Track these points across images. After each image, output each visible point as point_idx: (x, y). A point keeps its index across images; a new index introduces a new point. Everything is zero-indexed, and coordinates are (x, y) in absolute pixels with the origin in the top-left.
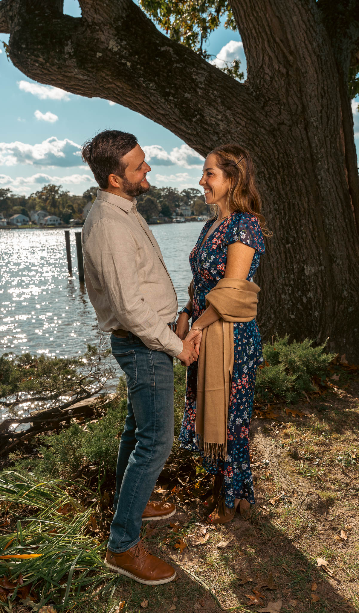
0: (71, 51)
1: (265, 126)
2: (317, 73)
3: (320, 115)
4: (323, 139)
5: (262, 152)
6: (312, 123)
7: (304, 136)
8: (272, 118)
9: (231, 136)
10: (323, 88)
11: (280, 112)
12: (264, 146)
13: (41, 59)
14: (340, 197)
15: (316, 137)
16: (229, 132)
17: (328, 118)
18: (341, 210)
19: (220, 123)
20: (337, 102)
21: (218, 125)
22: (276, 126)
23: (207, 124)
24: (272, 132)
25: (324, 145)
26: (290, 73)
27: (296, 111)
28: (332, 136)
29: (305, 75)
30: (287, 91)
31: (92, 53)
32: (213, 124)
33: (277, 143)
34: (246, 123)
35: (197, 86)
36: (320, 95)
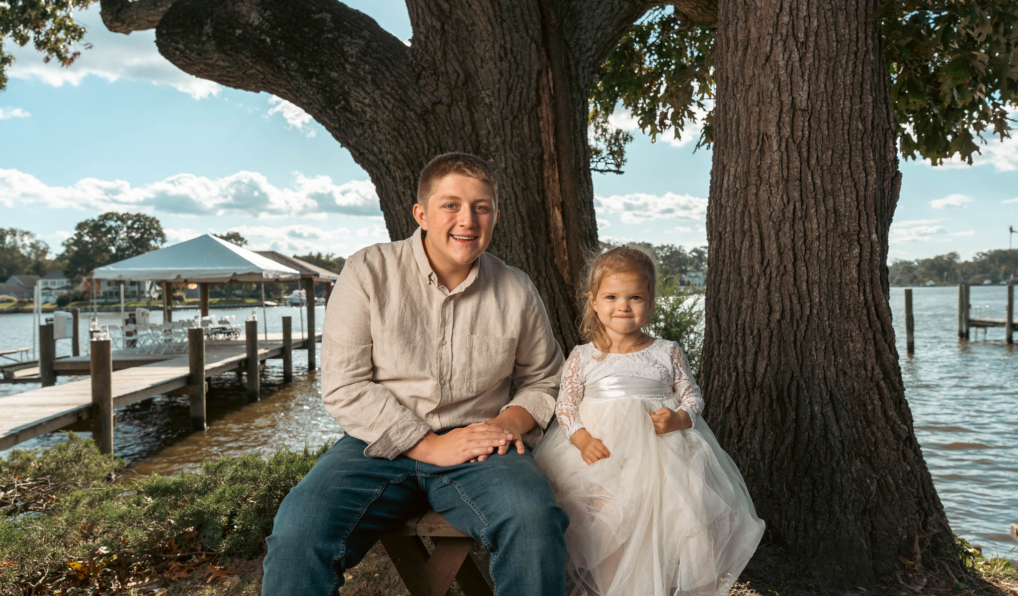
0: (210, 31)
1: (416, 108)
2: (491, 24)
3: (497, 86)
4: (500, 123)
5: (407, 147)
6: (483, 99)
7: (467, 120)
8: (426, 95)
9: (378, 127)
10: (503, 47)
11: (437, 85)
12: (411, 138)
13: (181, 46)
14: (520, 213)
15: (488, 121)
16: (377, 122)
17: (509, 91)
18: (520, 234)
19: (367, 109)
20: (530, 66)
21: (365, 112)
22: (429, 107)
23: (351, 112)
24: (423, 116)
25: (501, 132)
26: (446, 27)
27: (456, 82)
28: (515, 117)
29: (470, 28)
30: (445, 54)
31: (231, 31)
32: (358, 112)
33: (428, 132)
34: (394, 106)
35: (346, 61)
36: (497, 56)
